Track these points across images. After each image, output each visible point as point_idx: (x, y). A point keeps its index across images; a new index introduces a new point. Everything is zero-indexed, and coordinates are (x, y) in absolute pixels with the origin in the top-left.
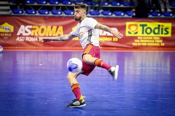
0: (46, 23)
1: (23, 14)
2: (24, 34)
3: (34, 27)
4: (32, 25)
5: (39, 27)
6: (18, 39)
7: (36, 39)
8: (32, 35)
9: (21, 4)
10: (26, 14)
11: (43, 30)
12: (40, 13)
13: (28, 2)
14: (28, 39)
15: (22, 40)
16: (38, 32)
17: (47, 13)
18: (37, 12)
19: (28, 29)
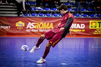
0: (43, 21)
1: (30, 16)
2: (31, 28)
3: (36, 24)
4: (35, 22)
5: (39, 23)
6: (27, 30)
7: (38, 31)
8: (35, 28)
9: (29, 10)
10: (32, 16)
11: (41, 25)
12: (39, 15)
13: (33, 9)
14: (33, 30)
15: (29, 31)
16: (38, 27)
17: (43, 15)
18: (38, 15)
19: (33, 24)
